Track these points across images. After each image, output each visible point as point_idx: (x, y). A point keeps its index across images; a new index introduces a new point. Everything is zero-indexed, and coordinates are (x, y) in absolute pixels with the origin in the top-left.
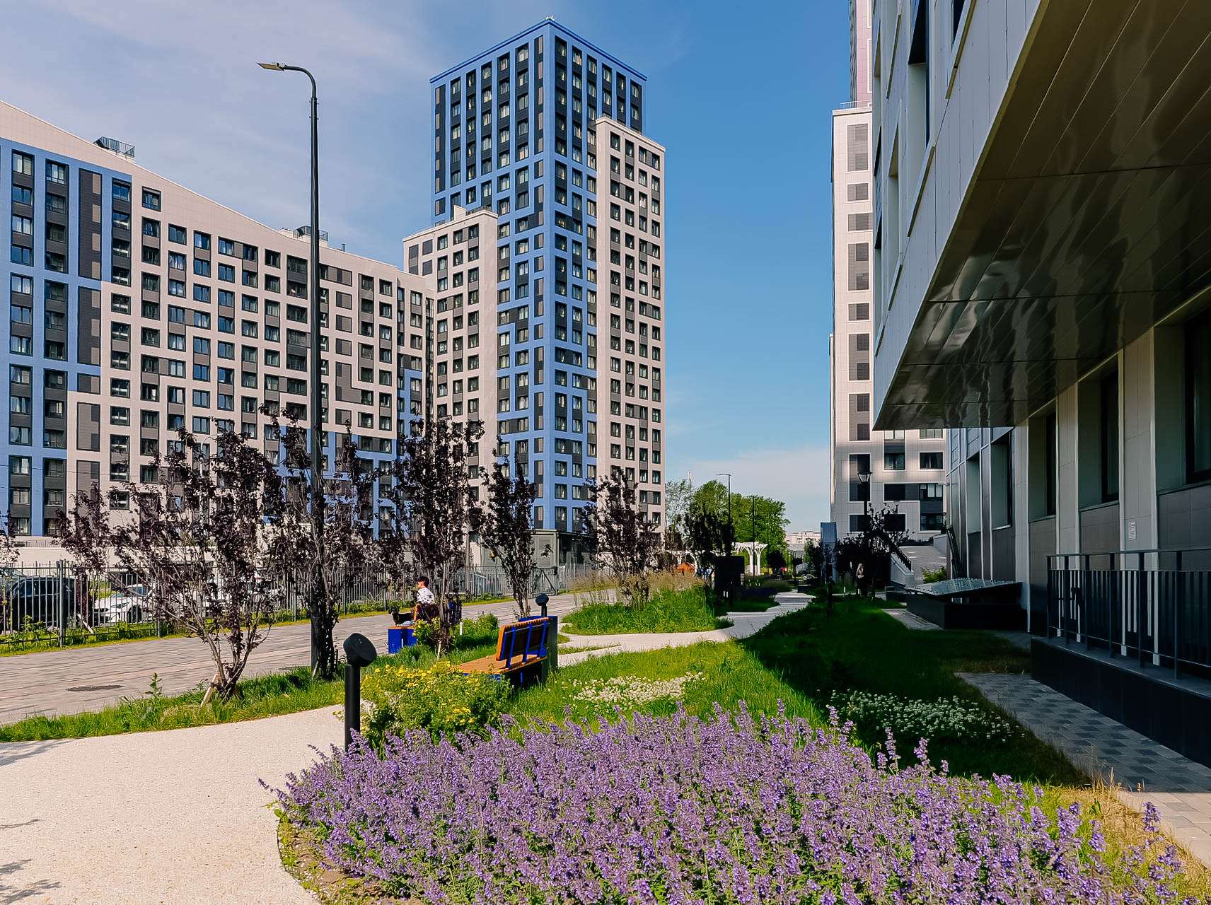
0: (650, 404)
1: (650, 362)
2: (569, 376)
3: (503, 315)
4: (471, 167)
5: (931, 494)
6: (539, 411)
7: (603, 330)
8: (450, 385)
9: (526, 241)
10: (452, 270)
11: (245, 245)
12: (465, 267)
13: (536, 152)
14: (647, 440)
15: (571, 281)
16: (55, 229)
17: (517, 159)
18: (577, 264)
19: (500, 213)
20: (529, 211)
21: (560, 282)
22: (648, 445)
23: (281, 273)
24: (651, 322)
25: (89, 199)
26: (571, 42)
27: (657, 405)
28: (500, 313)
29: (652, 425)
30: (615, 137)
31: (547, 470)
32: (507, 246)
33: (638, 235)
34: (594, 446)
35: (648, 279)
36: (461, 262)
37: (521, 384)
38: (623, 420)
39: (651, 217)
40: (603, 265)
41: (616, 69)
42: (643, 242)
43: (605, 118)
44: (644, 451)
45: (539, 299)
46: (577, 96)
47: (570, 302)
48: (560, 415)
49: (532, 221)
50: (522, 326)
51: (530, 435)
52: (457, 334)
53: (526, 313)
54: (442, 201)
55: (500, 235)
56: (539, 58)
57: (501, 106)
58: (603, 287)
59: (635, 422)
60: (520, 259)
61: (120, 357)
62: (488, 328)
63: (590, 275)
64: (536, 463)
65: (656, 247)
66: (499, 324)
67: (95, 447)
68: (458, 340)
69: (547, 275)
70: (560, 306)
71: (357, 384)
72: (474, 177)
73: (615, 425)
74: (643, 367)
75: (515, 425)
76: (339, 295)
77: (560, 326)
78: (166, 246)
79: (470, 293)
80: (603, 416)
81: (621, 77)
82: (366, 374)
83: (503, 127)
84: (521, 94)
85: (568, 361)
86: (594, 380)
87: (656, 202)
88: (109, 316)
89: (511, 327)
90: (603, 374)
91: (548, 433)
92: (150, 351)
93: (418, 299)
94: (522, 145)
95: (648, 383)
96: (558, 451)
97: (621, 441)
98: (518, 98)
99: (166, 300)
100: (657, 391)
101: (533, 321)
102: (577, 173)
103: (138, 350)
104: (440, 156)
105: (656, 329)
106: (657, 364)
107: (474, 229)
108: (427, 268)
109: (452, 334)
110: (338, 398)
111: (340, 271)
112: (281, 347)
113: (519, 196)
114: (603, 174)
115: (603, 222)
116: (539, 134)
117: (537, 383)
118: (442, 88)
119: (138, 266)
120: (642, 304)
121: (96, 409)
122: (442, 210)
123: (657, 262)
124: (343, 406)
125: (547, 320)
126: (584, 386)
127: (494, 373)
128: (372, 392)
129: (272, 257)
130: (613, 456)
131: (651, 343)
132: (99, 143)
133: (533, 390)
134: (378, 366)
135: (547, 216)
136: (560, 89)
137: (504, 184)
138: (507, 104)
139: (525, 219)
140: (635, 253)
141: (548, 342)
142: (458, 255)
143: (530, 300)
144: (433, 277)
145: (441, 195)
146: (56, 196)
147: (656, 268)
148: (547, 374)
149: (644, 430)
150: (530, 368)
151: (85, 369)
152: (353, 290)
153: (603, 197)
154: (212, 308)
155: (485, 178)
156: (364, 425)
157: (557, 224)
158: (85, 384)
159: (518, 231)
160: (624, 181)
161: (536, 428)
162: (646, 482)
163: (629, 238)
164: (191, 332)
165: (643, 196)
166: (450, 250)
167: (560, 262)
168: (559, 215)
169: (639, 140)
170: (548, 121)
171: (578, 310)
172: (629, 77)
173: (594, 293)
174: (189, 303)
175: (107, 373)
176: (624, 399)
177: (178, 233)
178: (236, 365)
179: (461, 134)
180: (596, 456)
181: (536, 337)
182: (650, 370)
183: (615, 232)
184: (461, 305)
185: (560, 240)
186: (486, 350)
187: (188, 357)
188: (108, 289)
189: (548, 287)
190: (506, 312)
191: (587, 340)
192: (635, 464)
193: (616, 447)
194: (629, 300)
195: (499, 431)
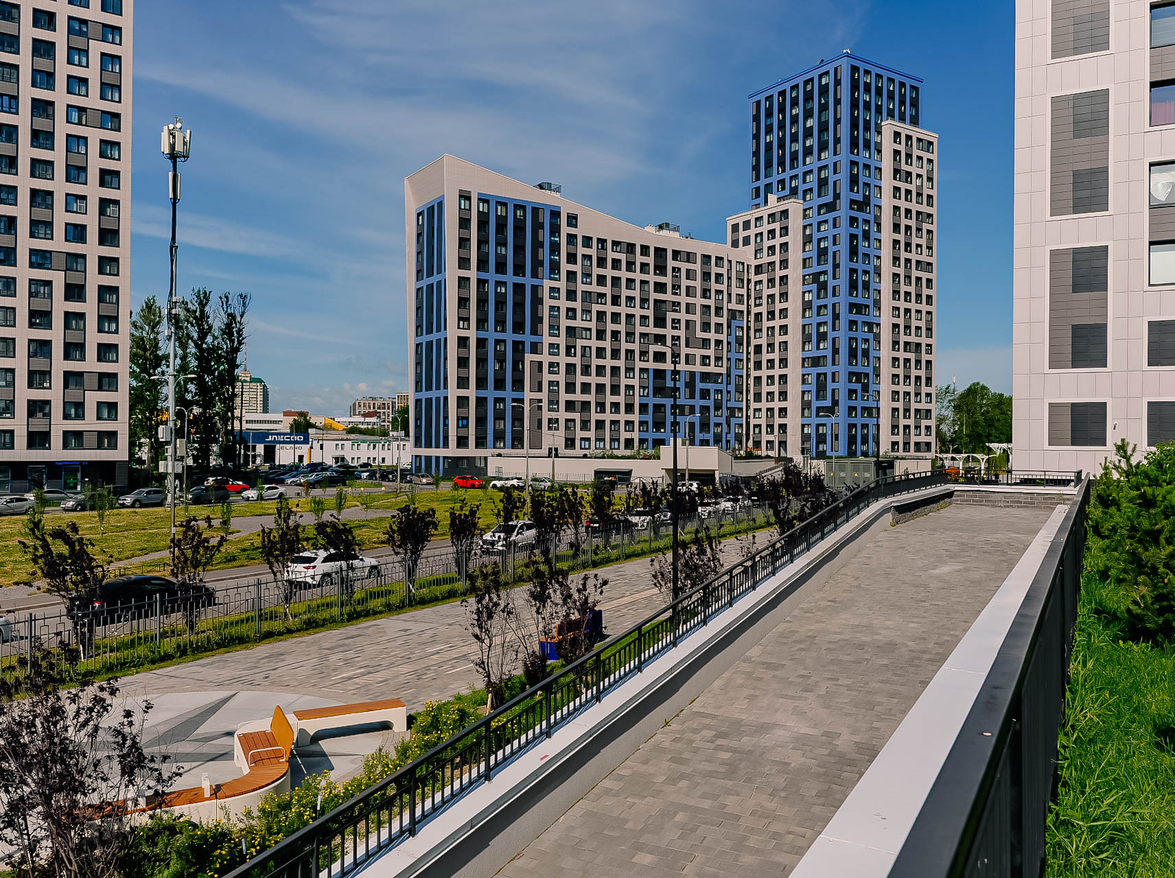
0: (924, 340)
2: (860, 324)
3: (807, 277)
4: (781, 163)
6: (836, 351)
7: (886, 286)
8: (765, 330)
9: (826, 221)
10: (767, 243)
11: (628, 244)
12: (777, 241)
13: (835, 154)
14: (920, 369)
15: (861, 251)
16: (519, 249)
17: (819, 159)
18: (866, 235)
19: (804, 199)
20: (829, 198)
21: (853, 252)
22: (922, 373)
23: (650, 260)
24: (924, 276)
25: (538, 226)
26: (862, 66)
27: (929, 341)
28: (804, 276)
29: (925, 357)
30: (897, 135)
31: (842, 397)
32: (811, 225)
33: (914, 207)
34: (878, 375)
35: (923, 242)
36: (774, 237)
37: (822, 330)
38: (902, 355)
39: (926, 192)
40: (887, 235)
41: (898, 78)
42: (918, 213)
43: (889, 121)
44: (918, 378)
45: (836, 266)
46: (867, 106)
47: (860, 267)
48: (853, 354)
49: (831, 207)
50: (822, 287)
51: (828, 369)
52: (771, 291)
53: (826, 277)
54: (758, 189)
55: (805, 216)
56: (838, 82)
57: (805, 119)
58: (886, 252)
59: (912, 356)
60: (821, 235)
61: (554, 327)
62: (795, 288)
63: (876, 244)
64: (833, 391)
65: (930, 216)
66: (804, 284)
67: (540, 390)
68: (771, 297)
69: (843, 248)
70: (853, 271)
71: (700, 334)
72: (784, 171)
73: (895, 359)
74: (918, 311)
75: (816, 362)
76: (688, 271)
77: (853, 286)
78: (581, 251)
79: (781, 262)
80: (886, 352)
81: (902, 85)
82: (706, 327)
83: (808, 133)
84: (824, 108)
85: (859, 312)
86: (878, 325)
87: (930, 179)
88: (548, 302)
89: (814, 287)
90: (886, 320)
91: (843, 367)
92: (572, 323)
93: (741, 267)
94: (823, 147)
95: (922, 324)
96: (850, 381)
97: (900, 371)
98: (820, 112)
99: (581, 288)
100: (929, 329)
101: (831, 284)
102: (867, 167)
103: (564, 323)
104: (756, 154)
105: (929, 281)
106: (929, 308)
107: (785, 213)
108: (747, 241)
109: (766, 292)
110: (687, 345)
111: (688, 254)
112: (650, 313)
113: (820, 187)
114: (887, 164)
115: (887, 201)
116: (837, 141)
117: (834, 329)
118: (758, 103)
119: (565, 267)
120: (918, 262)
121: (540, 364)
122: (758, 196)
123: (930, 227)
124: (690, 351)
125: (843, 281)
126: (870, 330)
127: (800, 322)
128: (710, 340)
129: (645, 250)
130: (893, 383)
131: (925, 292)
132: (541, 187)
133: (830, 335)
134: (714, 320)
135: (843, 203)
136: (854, 104)
137: (808, 177)
138: (811, 116)
139: (825, 205)
140: (913, 223)
141: (843, 300)
142: (772, 233)
143: (829, 267)
144: (751, 248)
145: (757, 184)
146: (519, 228)
147: (930, 232)
148: (843, 323)
149: (918, 362)
150: (829, 319)
151: (535, 339)
152: (697, 267)
153: (887, 182)
154: (607, 290)
155: (794, 172)
156: (703, 364)
157: (851, 208)
158: (535, 348)
159: (819, 214)
160: (904, 167)
161: (834, 364)
162: (920, 402)
163: (908, 211)
164: (595, 308)
165: (919, 176)
166: (765, 228)
167: (853, 237)
168: (853, 202)
169: (916, 132)
170: (844, 130)
171: (866, 272)
172: (908, 82)
173: (879, 258)
174: (594, 288)
175: (547, 340)
176: (904, 338)
177: (587, 241)
178: (622, 327)
179: (774, 138)
180: (879, 383)
181: (834, 295)
182: (924, 313)
183: (896, 208)
184: (774, 270)
185: (853, 220)
186: (794, 305)
187: (593, 325)
188: (547, 284)
189: (843, 258)
190: (809, 275)
191: (873, 295)
192: (911, 389)
193: (896, 376)
194: (908, 261)
195: (803, 366)
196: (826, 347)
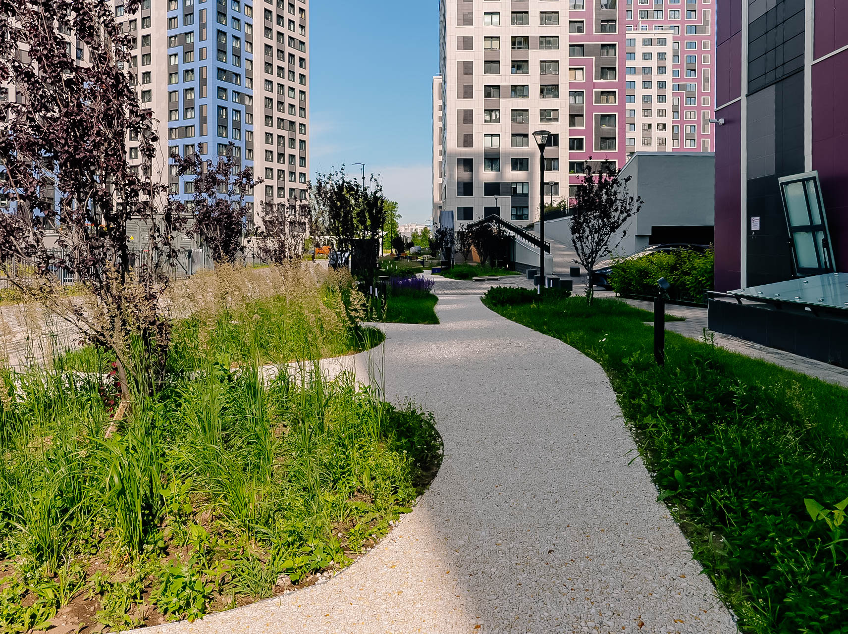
0: (297, 119)
1: (298, 86)
2: (230, 92)
3: (173, 39)
5: (519, 191)
6: (203, 120)
7: (258, 56)
14: (294, 148)
15: (230, 13)
18: (236, 2)
21: (221, 13)
22: (296, 152)
24: (298, 54)
27: (303, 121)
28: (170, 38)
29: (299, 137)
34: (251, 151)
35: (295, 18)
37: (189, 97)
38: (275, 131)
40: (257, 3)
44: (292, 157)
45: (203, 26)
47: (230, 31)
48: (222, 125)
50: (188, 51)
51: (196, 140)
53: (192, 38)
58: (258, 21)
59: (285, 133)
62: (159, 49)
63: (247, 10)
66: (169, 46)
68: (133, 58)
69: (210, 6)
70: (221, 33)
73: (269, 135)
74: (292, 89)
75: (185, 131)
77: (221, 51)
79: (143, 19)
80: (258, 127)
85: (228, 80)
86: (251, 97)
89: (180, 50)
90: (258, 92)
91: (211, 138)
95: (296, 102)
96: (220, 154)
97: (274, 148)
100: (303, 109)
101: (198, 45)
105: (302, 60)
106: (303, 88)
117: (201, 96)
120: (291, 38)
123: (303, 6)
125: (210, 44)
126: (242, 102)
127: (165, 88)
130: (267, 159)
131: (298, 70)
133: (198, 102)
141: (211, 63)
143: (195, 27)
147: (302, 10)
149: (292, 140)
150: (195, 84)
161: (201, 134)
162: (294, 181)
171: (237, 38)
173: (250, 26)
176: (276, 115)
180: (252, 159)
181: (201, 58)
182: (297, 92)
184: (135, 28)
186: (158, 68)
189: (210, 16)
190: (175, 37)
191: (245, 65)
192: (285, 167)
193: (269, 152)
194: (280, 34)
195: (170, 137)
196: (193, 118)
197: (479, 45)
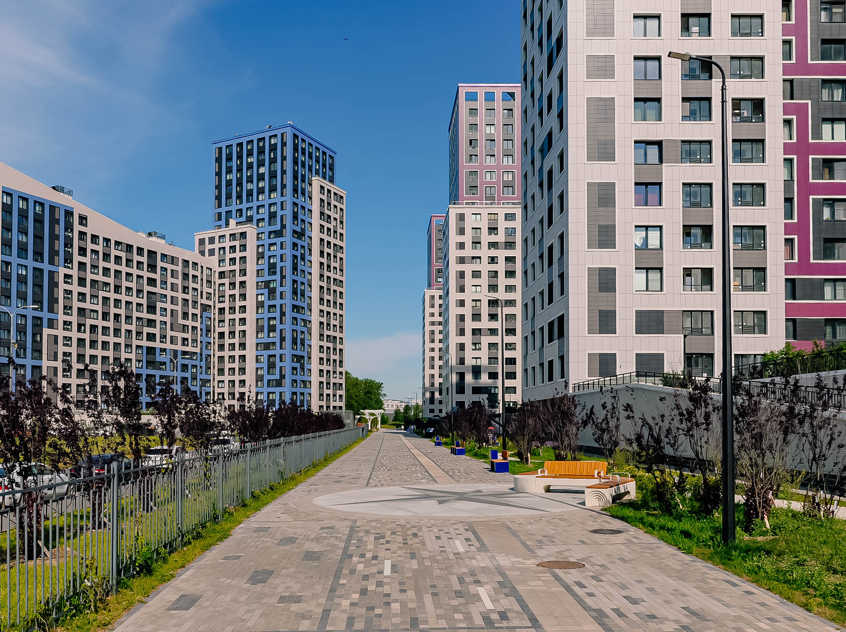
0: (338, 335)
1: (338, 312)
2: (299, 320)
3: (260, 284)
4: (239, 197)
5: (493, 391)
6: (282, 339)
7: (315, 294)
8: (227, 321)
9: (275, 244)
10: (228, 256)
11: (127, 244)
12: (238, 255)
13: (282, 195)
14: (336, 355)
15: (300, 267)
16: (38, 237)
17: (270, 198)
18: (303, 259)
19: (258, 226)
20: (278, 227)
21: (295, 268)
22: (337, 357)
23: (144, 259)
24: (339, 289)
25: (54, 222)
26: (301, 136)
27: (341, 335)
28: (258, 283)
29: (339, 347)
30: (322, 188)
31: (288, 372)
32: (263, 245)
33: (333, 241)
34: (310, 358)
35: (337, 265)
36: (234, 252)
37: (271, 323)
38: (325, 344)
39: (339, 231)
40: (315, 258)
41: (322, 149)
42: (335, 245)
43: (317, 178)
44: (335, 361)
45: (283, 277)
46: (303, 166)
47: (299, 279)
48: (294, 341)
49: (279, 234)
50: (272, 292)
51: (277, 352)
52: (232, 292)
53: (275, 284)
54: (220, 214)
55: (258, 239)
56: (284, 144)
57: (259, 166)
58: (315, 270)
59: (331, 345)
60: (271, 254)
61: (67, 308)
62: (251, 291)
63: (309, 264)
64: (281, 368)
65: (341, 248)
66: (257, 289)
67: (56, 359)
68: (232, 296)
69: (288, 264)
70: (295, 282)
71: (181, 321)
72: (241, 203)
73: (321, 347)
74: (335, 314)
75: (267, 346)
76: (172, 271)
77: (295, 292)
78: (90, 246)
79: (240, 270)
80: (315, 342)
81: (324, 153)
82: (185, 315)
83: (261, 178)
84: (273, 161)
85: (298, 312)
86: (310, 322)
87: (341, 222)
88: (62, 286)
89: (266, 291)
90: (315, 318)
91: (288, 351)
92: (82, 305)
93: (209, 271)
94: (273, 189)
95: (337, 323)
96: (293, 361)
97: (324, 356)
98: (270, 164)
99: (89, 277)
100: (341, 327)
101: (279, 290)
102: (303, 208)
103: (76, 304)
104: (218, 187)
105: (341, 293)
106: (341, 312)
107: (243, 235)
108: (212, 252)
109: (228, 292)
110: (172, 330)
111: (173, 257)
112: (144, 301)
113: (270, 218)
114: (316, 208)
115: (315, 234)
116: (284, 186)
117: (281, 323)
118: (220, 149)
119: (77, 258)
120: (335, 279)
121: (56, 337)
122: (220, 219)
123: (342, 256)
124: (174, 334)
125: (288, 288)
126: (305, 325)
127: (255, 316)
128: (188, 326)
129: (140, 251)
130: (320, 364)
131: (339, 301)
132: (54, 188)
133: (279, 327)
134: (191, 311)
135: (288, 232)
136: (295, 162)
137: (260, 210)
138: (263, 165)
139: (275, 232)
140: (331, 251)
141: (288, 301)
142: (233, 248)
143: (278, 277)
144: (216, 258)
145: (219, 210)
146: (39, 220)
147: (341, 259)
148: (288, 318)
149: (335, 349)
150: (277, 315)
151: (51, 316)
152: (179, 268)
153: (316, 220)
154: (111, 280)
155: (249, 205)
156: (183, 344)
157: (294, 237)
158: (51, 324)
159: (269, 238)
160: (327, 212)
161: (281, 348)
162: (336, 378)
163: (329, 243)
164: (102, 294)
165: (335, 219)
166: (227, 244)
167: (295, 257)
168: (295, 232)
169: (334, 188)
170: (289, 179)
171: (303, 283)
172: (328, 153)
173: (310, 274)
174: (100, 278)
175: (61, 318)
176: (326, 333)
177: (95, 238)
178: (122, 312)
179: (233, 177)
180: (311, 364)
181: (281, 298)
182: (338, 316)
183: (322, 240)
184: (234, 276)
185: (295, 245)
186: (250, 304)
187: (99, 308)
188: (62, 271)
189: (288, 271)
190: (262, 282)
191: (307, 300)
192: (331, 368)
193: (321, 359)
194: (329, 278)
195: (257, 349)
196: (275, 337)
197: (469, 304)
